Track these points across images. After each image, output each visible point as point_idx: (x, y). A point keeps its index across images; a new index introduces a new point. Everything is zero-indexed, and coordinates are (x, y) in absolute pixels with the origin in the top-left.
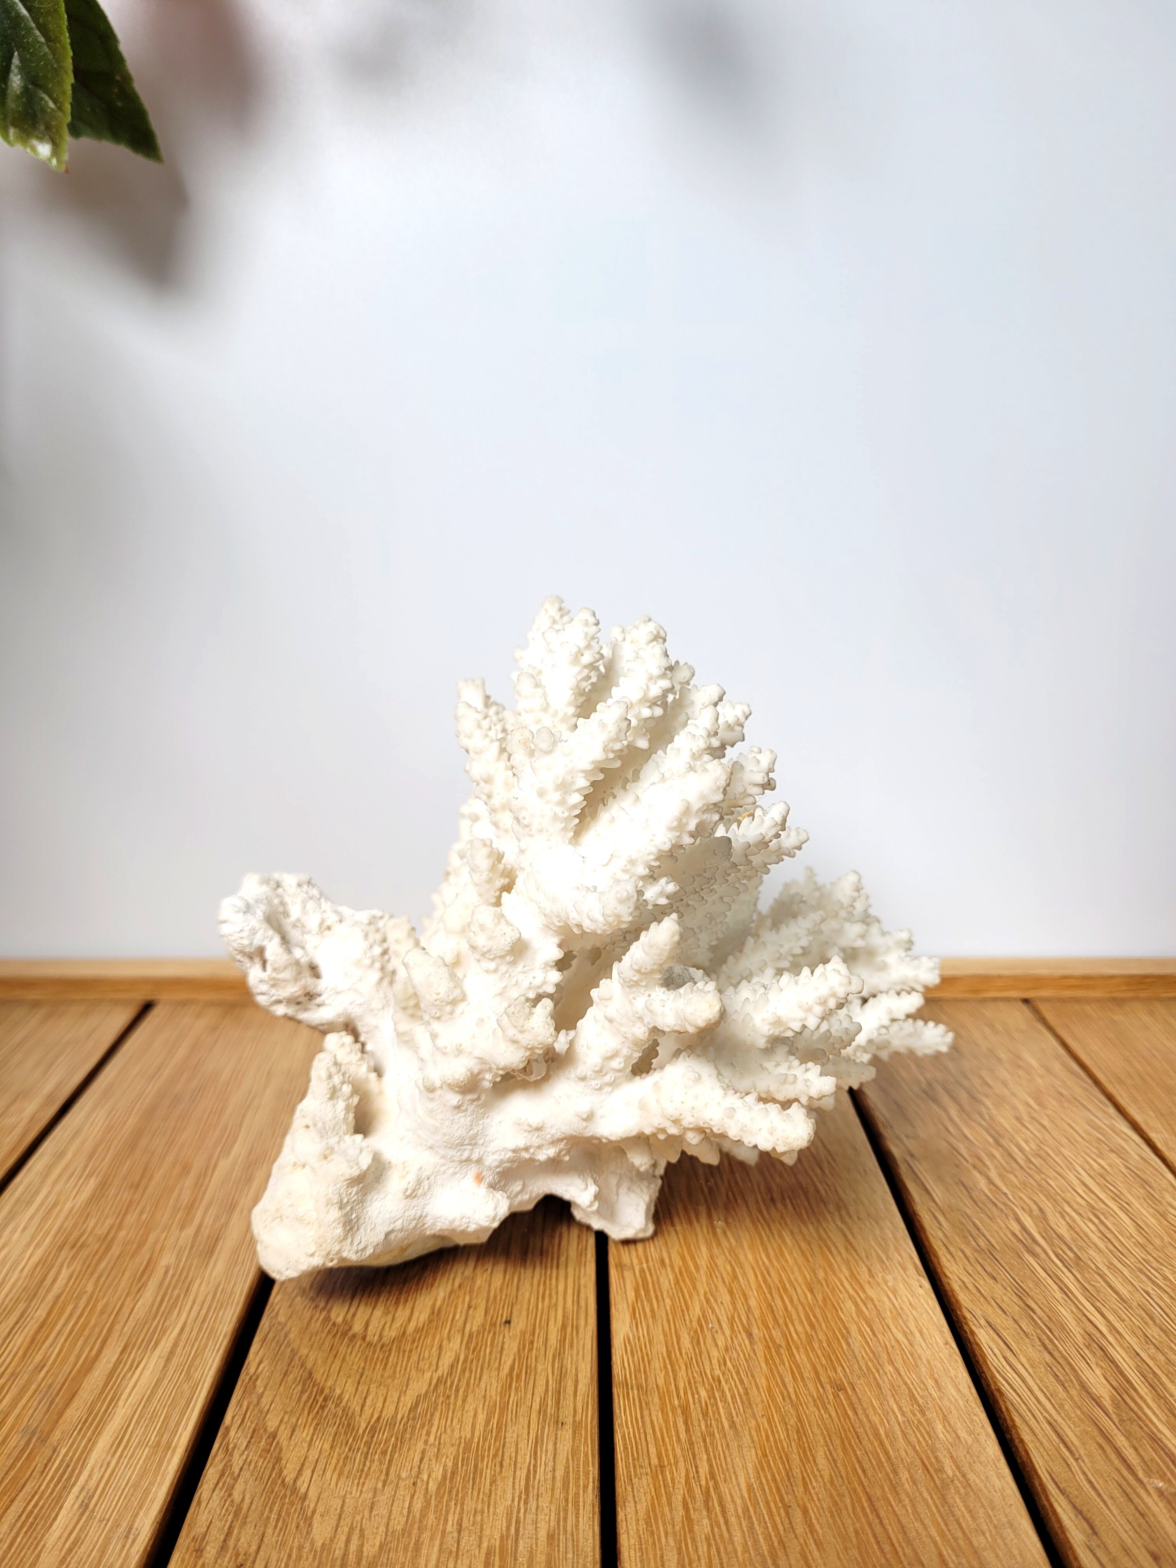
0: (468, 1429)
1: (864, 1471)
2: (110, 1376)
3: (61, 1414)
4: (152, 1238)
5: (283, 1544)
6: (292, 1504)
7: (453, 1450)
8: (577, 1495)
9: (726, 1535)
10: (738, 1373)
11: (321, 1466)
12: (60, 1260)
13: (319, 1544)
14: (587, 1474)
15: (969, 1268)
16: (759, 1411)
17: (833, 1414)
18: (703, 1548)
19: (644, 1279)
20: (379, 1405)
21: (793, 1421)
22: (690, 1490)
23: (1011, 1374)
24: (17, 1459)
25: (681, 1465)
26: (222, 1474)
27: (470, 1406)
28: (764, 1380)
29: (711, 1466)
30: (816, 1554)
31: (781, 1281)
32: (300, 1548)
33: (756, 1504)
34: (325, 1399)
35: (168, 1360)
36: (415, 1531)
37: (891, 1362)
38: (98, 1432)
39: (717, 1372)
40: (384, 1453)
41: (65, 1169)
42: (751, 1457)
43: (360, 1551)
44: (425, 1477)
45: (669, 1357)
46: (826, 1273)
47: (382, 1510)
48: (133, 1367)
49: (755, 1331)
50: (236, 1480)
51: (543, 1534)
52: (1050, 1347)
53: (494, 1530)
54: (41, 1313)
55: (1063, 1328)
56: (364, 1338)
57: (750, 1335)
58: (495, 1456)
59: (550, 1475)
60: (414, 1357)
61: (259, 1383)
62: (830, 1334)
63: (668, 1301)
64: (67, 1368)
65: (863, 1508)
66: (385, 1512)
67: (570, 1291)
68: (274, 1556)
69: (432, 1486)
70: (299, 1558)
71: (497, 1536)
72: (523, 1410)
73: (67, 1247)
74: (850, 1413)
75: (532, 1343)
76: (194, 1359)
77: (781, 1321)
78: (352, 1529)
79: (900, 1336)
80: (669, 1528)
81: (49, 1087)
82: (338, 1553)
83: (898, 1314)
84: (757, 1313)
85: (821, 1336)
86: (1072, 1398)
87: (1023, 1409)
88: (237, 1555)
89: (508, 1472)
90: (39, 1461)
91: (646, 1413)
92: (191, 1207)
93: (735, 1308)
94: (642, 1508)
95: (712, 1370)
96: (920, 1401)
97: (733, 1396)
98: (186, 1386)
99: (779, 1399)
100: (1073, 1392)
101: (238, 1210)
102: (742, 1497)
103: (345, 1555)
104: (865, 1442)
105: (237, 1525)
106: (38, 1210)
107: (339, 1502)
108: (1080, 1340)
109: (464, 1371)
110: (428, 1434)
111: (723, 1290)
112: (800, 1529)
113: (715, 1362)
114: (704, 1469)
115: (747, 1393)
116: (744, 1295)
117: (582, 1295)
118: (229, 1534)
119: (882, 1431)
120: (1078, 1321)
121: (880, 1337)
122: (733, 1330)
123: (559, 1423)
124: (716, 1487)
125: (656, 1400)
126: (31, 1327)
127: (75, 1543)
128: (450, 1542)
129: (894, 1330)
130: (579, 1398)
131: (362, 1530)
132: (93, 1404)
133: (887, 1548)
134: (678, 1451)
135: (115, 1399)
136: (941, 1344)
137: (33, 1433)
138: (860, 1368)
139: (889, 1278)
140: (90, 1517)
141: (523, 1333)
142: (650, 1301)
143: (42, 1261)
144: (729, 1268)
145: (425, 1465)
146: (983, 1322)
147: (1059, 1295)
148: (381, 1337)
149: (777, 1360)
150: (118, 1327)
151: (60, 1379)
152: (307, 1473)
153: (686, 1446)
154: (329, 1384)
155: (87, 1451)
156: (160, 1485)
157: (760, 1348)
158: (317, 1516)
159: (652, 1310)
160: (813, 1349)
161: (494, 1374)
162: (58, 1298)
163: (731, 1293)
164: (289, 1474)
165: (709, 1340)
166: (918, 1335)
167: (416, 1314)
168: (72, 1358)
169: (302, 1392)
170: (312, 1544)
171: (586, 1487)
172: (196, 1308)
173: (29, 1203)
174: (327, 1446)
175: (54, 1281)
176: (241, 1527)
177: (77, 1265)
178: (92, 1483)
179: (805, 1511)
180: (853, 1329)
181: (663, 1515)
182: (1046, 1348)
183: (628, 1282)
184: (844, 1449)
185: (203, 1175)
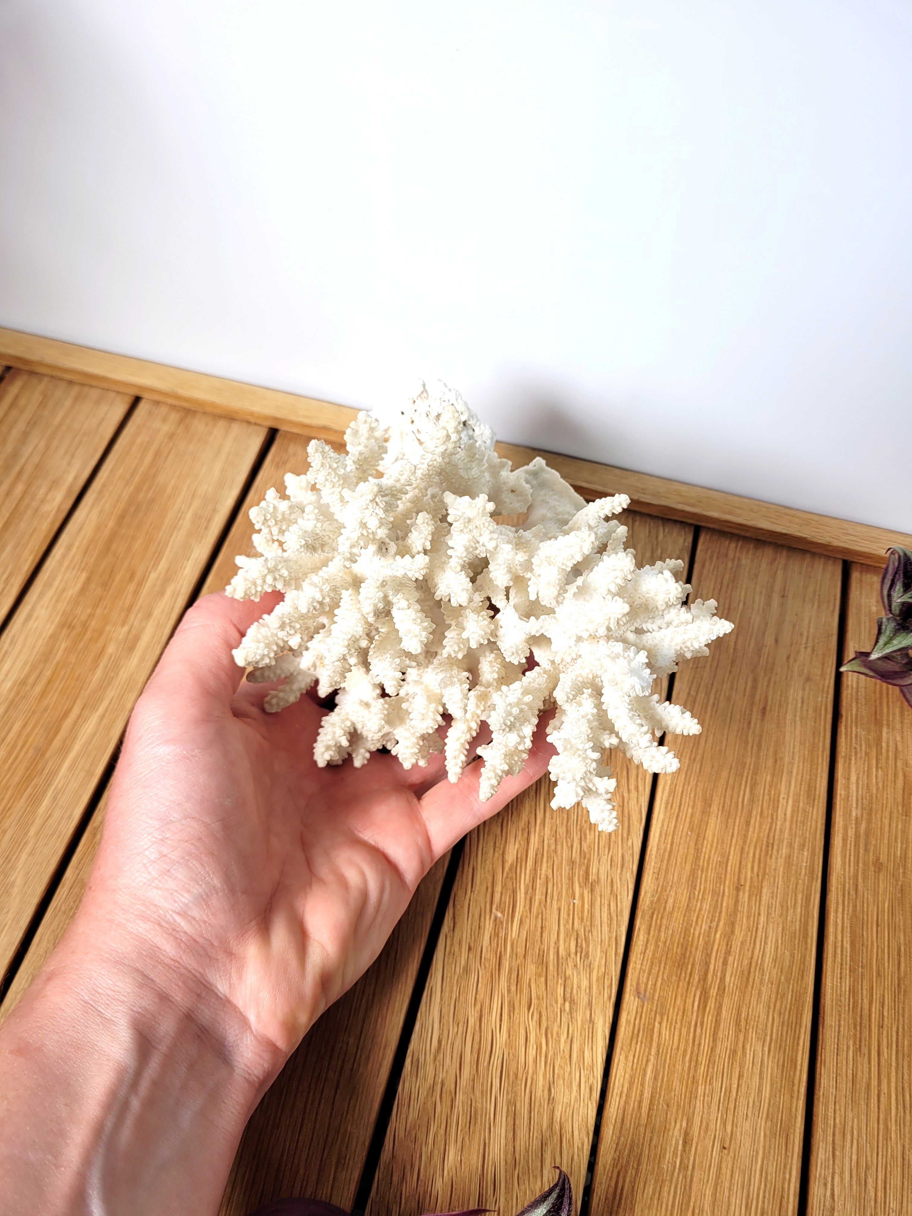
2: (75, 724)
3: (52, 742)
24: (32, 764)
48: (86, 721)
64: (58, 713)
92: (130, 609)
126: (45, 681)
135: (75, 738)
151: (55, 718)
162: (58, 664)
168: (61, 706)
175: (57, 651)
177: (69, 642)
185: (140, 584)
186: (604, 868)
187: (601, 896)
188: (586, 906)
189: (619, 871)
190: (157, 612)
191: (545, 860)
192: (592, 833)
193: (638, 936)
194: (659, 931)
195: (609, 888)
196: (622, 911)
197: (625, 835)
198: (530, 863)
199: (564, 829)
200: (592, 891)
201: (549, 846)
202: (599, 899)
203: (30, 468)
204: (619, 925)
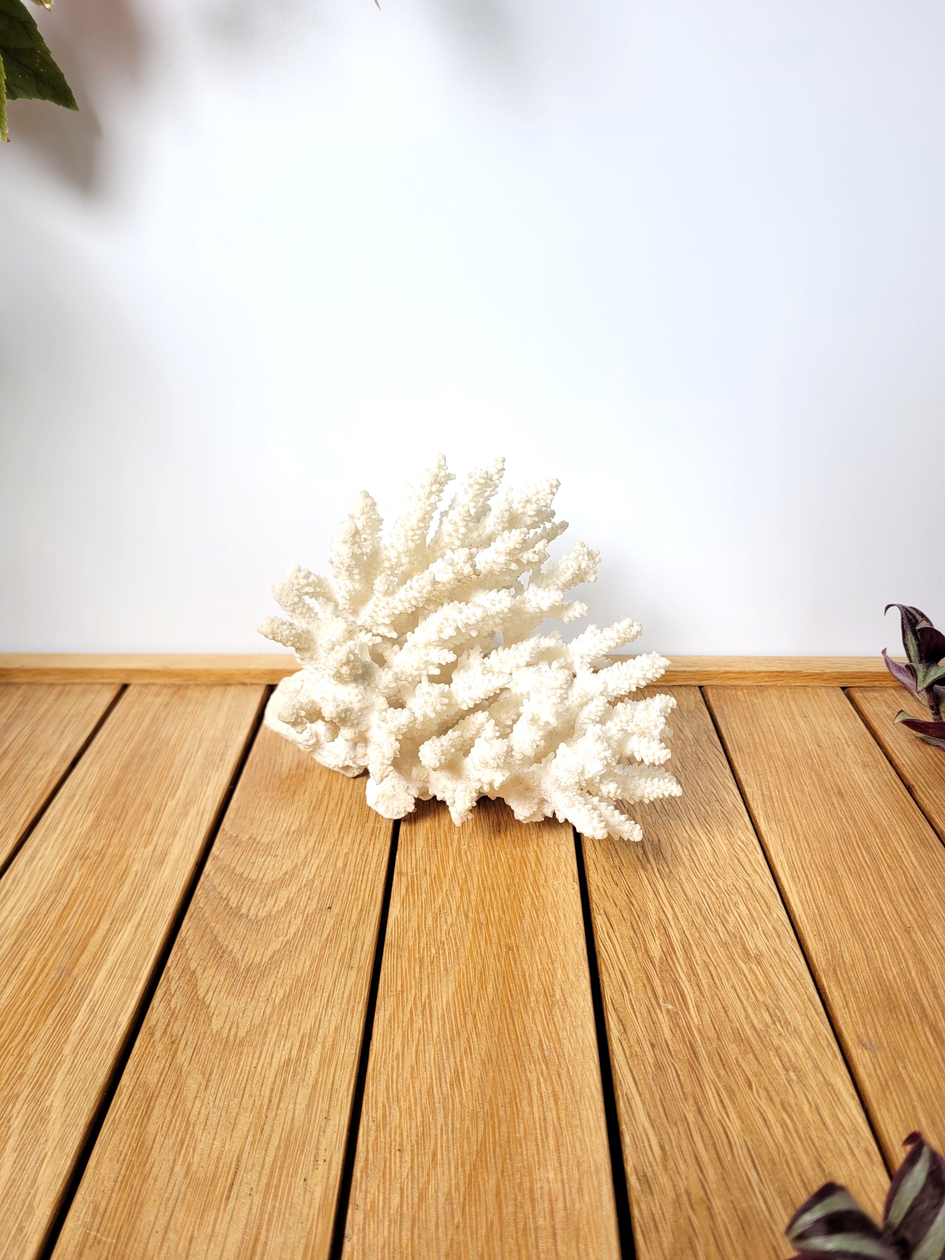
0: (300, 970)
1: (512, 995)
2: (105, 938)
3: (78, 960)
4: (128, 853)
5: (196, 1031)
6: (202, 1010)
7: (290, 981)
8: (354, 1006)
9: (430, 1028)
10: (455, 939)
11: (218, 990)
12: (74, 867)
13: (214, 1031)
14: (360, 995)
15: (604, 878)
16: (462, 961)
17: (503, 964)
18: (416, 1035)
19: (413, 882)
20: (253, 956)
21: (479, 967)
22: (415, 1004)
23: (608, 943)
24: (55, 985)
25: (413, 991)
26: (165, 994)
27: (302, 958)
28: (469, 944)
29: (429, 992)
30: (475, 1039)
31: (492, 884)
32: (205, 1033)
33: (449, 1012)
34: (223, 952)
35: (137, 928)
36: (266, 1025)
37: (543, 934)
38: (98, 969)
39: (444, 939)
40: (253, 982)
41: (75, 807)
42: (452, 987)
43: (236, 1035)
44: (274, 996)
45: (418, 929)
46: (520, 879)
47: (249, 1013)
48: (118, 933)
49: (470, 915)
50: (172, 996)
51: (333, 1027)
52: (635, 927)
53: (307, 1026)
54: (65, 900)
55: (647, 916)
56: (247, 917)
57: (467, 917)
58: (313, 985)
59: (341, 996)
60: (274, 929)
61: (187, 942)
62: (513, 917)
63: (424, 896)
64: (81, 933)
65: (506, 1015)
66: (251, 1014)
67: (368, 889)
68: (191, 1037)
69: (277, 1001)
70: (204, 1038)
71: (309, 1027)
72: (332, 959)
73: (78, 859)
74: (512, 963)
75: (342, 920)
76: (152, 928)
77: (486, 909)
78: (232, 1023)
79: (552, 919)
80: (400, 1024)
81: (63, 748)
82: (225, 1036)
83: (555, 905)
84: (474, 903)
85: (508, 918)
86: (638, 958)
87: (608, 963)
88: (172, 1036)
89: (319, 993)
90: (67, 985)
91: (399, 961)
92: (151, 832)
93: (462, 901)
94: (388, 1014)
95: (441, 937)
96: (553, 956)
97: (449, 953)
98: (147, 944)
99: (475, 954)
100: (640, 954)
101: (178, 836)
102: (443, 1009)
103: (228, 1036)
104: (516, 980)
105: (172, 1020)
106: (60, 834)
107: (227, 1009)
108: (654, 923)
109: (301, 937)
110: (278, 972)
111: (457, 889)
112: (470, 1025)
113: (443, 932)
114: (425, 993)
115: (457, 951)
116: (469, 892)
117: (375, 892)
118: (168, 1025)
119: (527, 974)
120: (657, 911)
121: (541, 919)
122: (457, 914)
123: (350, 967)
124: (430, 1003)
125: (406, 954)
126: (60, 908)
127: (87, 1030)
128: (284, 1030)
129: (550, 915)
130: (363, 953)
131: (238, 1024)
132: (95, 954)
133: (513, 1037)
134: (413, 983)
135: (107, 950)
136: (574, 924)
137: (63, 970)
138: (525, 937)
139: (556, 883)
140: (95, 1016)
141: (338, 914)
142: (413, 895)
143: (64, 868)
144: (464, 875)
145: (274, 990)
146: (602, 911)
147: (651, 895)
148: (257, 916)
149: (479, 932)
150: (108, 909)
151: (77, 939)
152: (211, 993)
153: (418, 980)
154: (226, 943)
155: (93, 980)
156: (132, 999)
157: (471, 925)
158: (215, 1016)
159: (414, 902)
160: (501, 926)
161: (318, 938)
162: (74, 890)
163: (461, 891)
164: (201, 994)
165: (443, 919)
166: (563, 918)
167: (278, 903)
168: (83, 927)
169: (211, 948)
170: (211, 1031)
171: (359, 1003)
172: (153, 897)
173: (55, 829)
174: (222, 978)
175: (71, 880)
176: (175, 1021)
177: (84, 870)
178: (96, 998)
179: (474, 1017)
180: (527, 914)
181: (398, 1017)
182: (633, 928)
183: (403, 883)
184: (504, 984)
185: (158, 812)
186: (761, 943)
187: (771, 966)
188: (761, 978)
189: (778, 941)
190: (183, 830)
191: (694, 947)
192: (731, 915)
193: (831, 992)
194: (851, 984)
195: (776, 958)
196: (801, 975)
197: (766, 911)
198: (680, 953)
199: (701, 918)
200: (759, 963)
201: (692, 935)
202: (770, 969)
203: (15, 748)
204: (806, 988)
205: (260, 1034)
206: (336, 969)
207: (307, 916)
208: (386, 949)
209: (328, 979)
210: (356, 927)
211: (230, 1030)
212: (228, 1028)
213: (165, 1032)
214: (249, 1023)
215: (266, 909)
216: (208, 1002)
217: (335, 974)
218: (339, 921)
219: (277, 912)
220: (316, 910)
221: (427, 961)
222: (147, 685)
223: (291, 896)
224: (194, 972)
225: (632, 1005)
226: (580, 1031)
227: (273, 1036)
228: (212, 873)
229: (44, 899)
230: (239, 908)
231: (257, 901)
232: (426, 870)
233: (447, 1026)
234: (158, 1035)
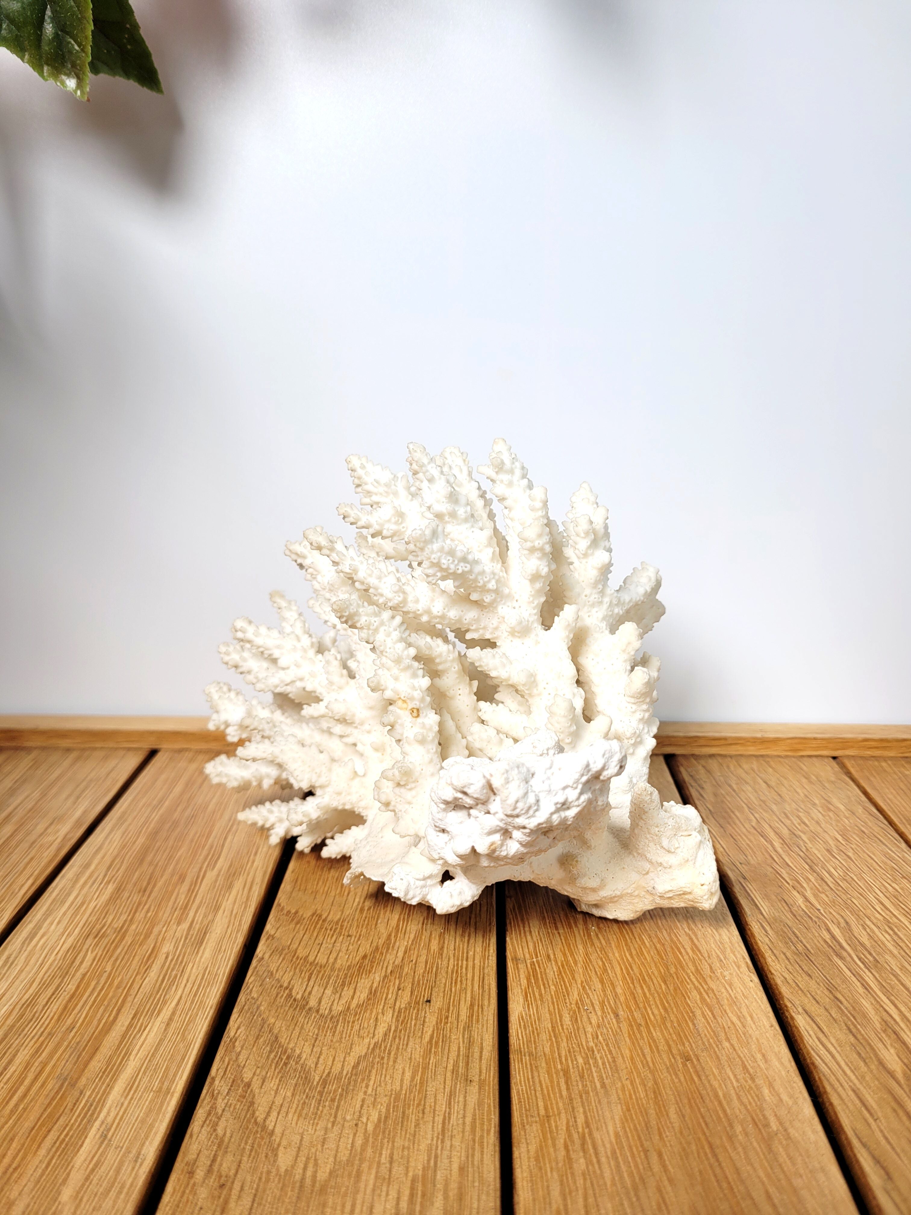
0: (398, 1083)
1: (706, 1124)
2: (124, 1037)
3: (86, 1065)
4: (156, 930)
5: (255, 1169)
6: (262, 1138)
7: (386, 1099)
8: (482, 1137)
9: (598, 1172)
10: (607, 1045)
11: (284, 1109)
12: (86, 947)
13: (282, 1170)
14: (490, 1120)
15: (789, 967)
16: (624, 1075)
17: (682, 1079)
18: (580, 1182)
19: (534, 971)
20: (330, 1063)
21: (650, 1084)
22: (570, 1135)
23: (823, 1052)
24: (53, 1099)
25: (563, 1115)
26: (209, 1114)
27: (399, 1067)
28: (627, 1051)
29: (586, 1117)
30: (669, 1187)
31: (641, 973)
32: (269, 1172)
33: (621, 1148)
34: (288, 1058)
35: (168, 1025)
36: (357, 1162)
37: (728, 1039)
38: (114, 1079)
39: (591, 1044)
40: (333, 1100)
41: (90, 877)
42: (618, 1111)
43: (314, 1176)
44: (364, 1120)
45: (554, 1031)
46: (677, 969)
47: (331, 1144)
48: (141, 1030)
49: (621, 1013)
50: (219, 1118)
51: (455, 1167)
52: (854, 1030)
53: (418, 1163)
54: (72, 987)
55: (865, 1016)
56: (318, 1011)
57: (617, 1016)
58: (419, 1105)
59: (461, 1121)
60: (357, 1027)
61: (237, 1044)
62: (680, 1016)
63: (553, 987)
64: (91, 1030)
65: (705, 1153)
66: (334, 1146)
67: (477, 978)
68: (249, 1178)
69: (370, 1127)
70: (268, 1180)
71: (420, 1167)
72: (440, 1070)
73: (91, 937)
74: (696, 1079)
75: (447, 1017)
76: (187, 1025)
77: (641, 1005)
78: (308, 1159)
79: (735, 1019)
80: (554, 1164)
81: (77, 812)
82: (298, 1177)
83: (733, 1002)
84: (622, 999)
85: (673, 1018)
86: (871, 1071)
87: (832, 1079)
88: (220, 1177)
89: (428, 1117)
90: (69, 1101)
91: (536, 1074)
92: (185, 908)
93: (605, 995)
94: (533, 1148)
95: (587, 1042)
96: (751, 1071)
97: (604, 1063)
98: (181, 1045)
99: (640, 1066)
100: (873, 1066)
101: (221, 911)
102: (611, 1143)
103: (303, 1179)
104: (707, 1101)
105: (220, 1153)
106: (69, 908)
107: (299, 1137)
108: (878, 1026)
109: (394, 1038)
110: (367, 1086)
111: (596, 980)
112: (656, 1167)
113: (589, 1036)
114: (581, 1120)
115: (614, 1061)
116: (612, 984)
117: (486, 982)
118: (214, 1161)
119: (721, 1094)
120: (876, 1010)
121: (719, 1019)
122: (603, 1012)
123: (468, 1081)
124: (590, 1134)
125: (544, 1065)
126: (64, 997)
127: (96, 1165)
128: (384, 1170)
129: (730, 1015)
130: (484, 1061)
131: (316, 1160)
132: (111, 1058)
133: (725, 1184)
134: (561, 1105)
135: (128, 1054)
136: (768, 1026)
137: (66, 1079)
138: (703, 1043)
139: (726, 973)
140: (108, 1145)
141: (440, 1010)
142: (539, 988)
143: (73, 947)
144: (601, 963)
145: (364, 1111)
146: (800, 1009)
147: (861, 990)
148: (331, 1010)
149: (638, 1036)
150: (130, 999)
151: (86, 1038)
152: (274, 1114)
153: (567, 1101)
154: (291, 1046)
155: (106, 1093)
156: (161, 1121)
157: (625, 1026)
158: (281, 1148)
159: (541, 995)
160: (666, 1028)
161: (418, 1041)
162: (84, 975)
163: (602, 982)
164: (260, 1115)
165: (585, 1018)
166: (749, 1019)
167: (358, 993)
168: (95, 1022)
169: (271, 1052)
170: (278, 1170)
171: (489, 1131)
172: (189, 985)
173: (63, 902)
174: (289, 1094)
175: (82, 963)
176: (223, 1155)
177: (99, 951)
178: (110, 1119)
179: (660, 1155)
180: (698, 1013)
181: (549, 1154)
182: (851, 1032)
183: (522, 972)
184: (691, 1107)
185: (194, 883)
205: (350, 1175)
206: (448, 1082)
207: (400, 1011)
208: (513, 1057)
209: (440, 1097)
210: (468, 1027)
211: (305, 1169)
212: (302, 1165)
213: (210, 1171)
214: (331, 1159)
215: (343, 1001)
216: (271, 1128)
217: (447, 1090)
218: (443, 1019)
219: (358, 1006)
220: (409, 1003)
221: (574, 1075)
222: (180, 751)
223: (375, 985)
224: (248, 1085)
225: (886, 1138)
226: (821, 1177)
227: (369, 1179)
228: (267, 956)
229: (44, 985)
230: (305, 1000)
231: (328, 992)
232: (549, 956)
233: (624, 1168)
234: (200, 1174)
